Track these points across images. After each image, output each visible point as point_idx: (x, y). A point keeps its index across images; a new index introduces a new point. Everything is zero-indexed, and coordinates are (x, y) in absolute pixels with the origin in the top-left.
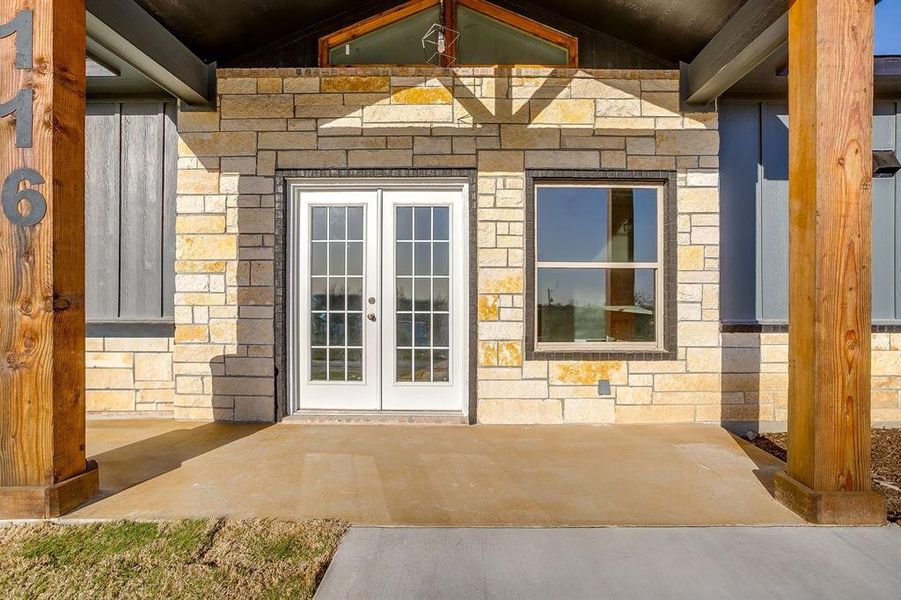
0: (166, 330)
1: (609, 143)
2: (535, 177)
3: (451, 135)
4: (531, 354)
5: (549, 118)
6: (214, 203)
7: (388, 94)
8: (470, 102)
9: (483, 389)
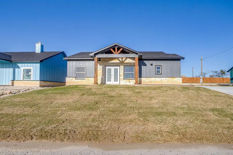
1: (130, 63)
2: (124, 66)
3: (118, 63)
4: (124, 79)
5: (125, 62)
6: (100, 68)
7: (113, 60)
8: (119, 60)
9: (120, 82)
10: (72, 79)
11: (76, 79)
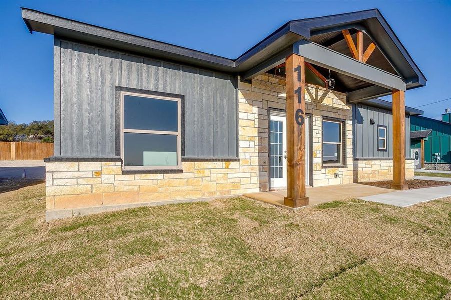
0: (238, 160)
1: (335, 111)
4: (323, 167)
5: (326, 102)
6: (251, 117)
8: (311, 95)
9: (315, 177)
10: (98, 174)
11: (124, 173)
